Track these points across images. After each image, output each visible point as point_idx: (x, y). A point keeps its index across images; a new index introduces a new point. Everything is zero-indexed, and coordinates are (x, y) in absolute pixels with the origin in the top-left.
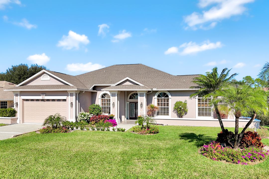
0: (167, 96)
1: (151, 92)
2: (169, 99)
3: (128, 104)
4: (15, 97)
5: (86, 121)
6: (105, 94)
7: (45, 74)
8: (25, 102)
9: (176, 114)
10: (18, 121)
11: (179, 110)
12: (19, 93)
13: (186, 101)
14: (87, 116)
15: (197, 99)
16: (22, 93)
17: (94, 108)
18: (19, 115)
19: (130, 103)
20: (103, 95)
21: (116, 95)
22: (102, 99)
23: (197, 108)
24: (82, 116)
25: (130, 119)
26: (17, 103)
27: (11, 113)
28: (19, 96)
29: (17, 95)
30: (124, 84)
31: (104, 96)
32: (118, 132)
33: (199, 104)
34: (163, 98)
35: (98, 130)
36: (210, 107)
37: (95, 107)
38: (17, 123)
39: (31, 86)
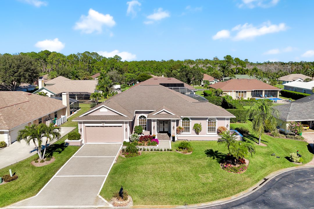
2: (189, 122)
4: (79, 124)
7: (103, 107)
13: (201, 123)
15: (208, 122)
18: (83, 137)
19: (160, 121)
25: (160, 133)
26: (81, 129)
30: (161, 113)
33: (208, 125)
34: (186, 121)
36: (215, 127)
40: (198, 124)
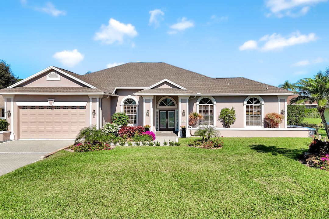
0: (211, 102)
1: (195, 98)
2: (212, 106)
3: (157, 112)
4: (5, 102)
5: (115, 134)
6: (128, 100)
7: (53, 72)
8: (21, 110)
9: (221, 124)
10: (11, 137)
11: (227, 118)
12: (12, 98)
13: (233, 108)
14: (115, 127)
15: (246, 105)
16: (18, 98)
17: (119, 118)
18: (12, 128)
19: (160, 110)
20: (127, 100)
21: (151, 100)
22: (124, 106)
23: (245, 115)
24: (109, 128)
25: (160, 130)
26: (9, 111)
27: (2, 125)
28: (12, 102)
29: (9, 100)
30: (160, 87)
31: (127, 102)
32: (171, 146)
33: (247, 111)
34: (206, 104)
35: (144, 144)
36: (260, 115)
37: (121, 115)
38: (11, 138)
39: (32, 88)
40: (229, 109)
